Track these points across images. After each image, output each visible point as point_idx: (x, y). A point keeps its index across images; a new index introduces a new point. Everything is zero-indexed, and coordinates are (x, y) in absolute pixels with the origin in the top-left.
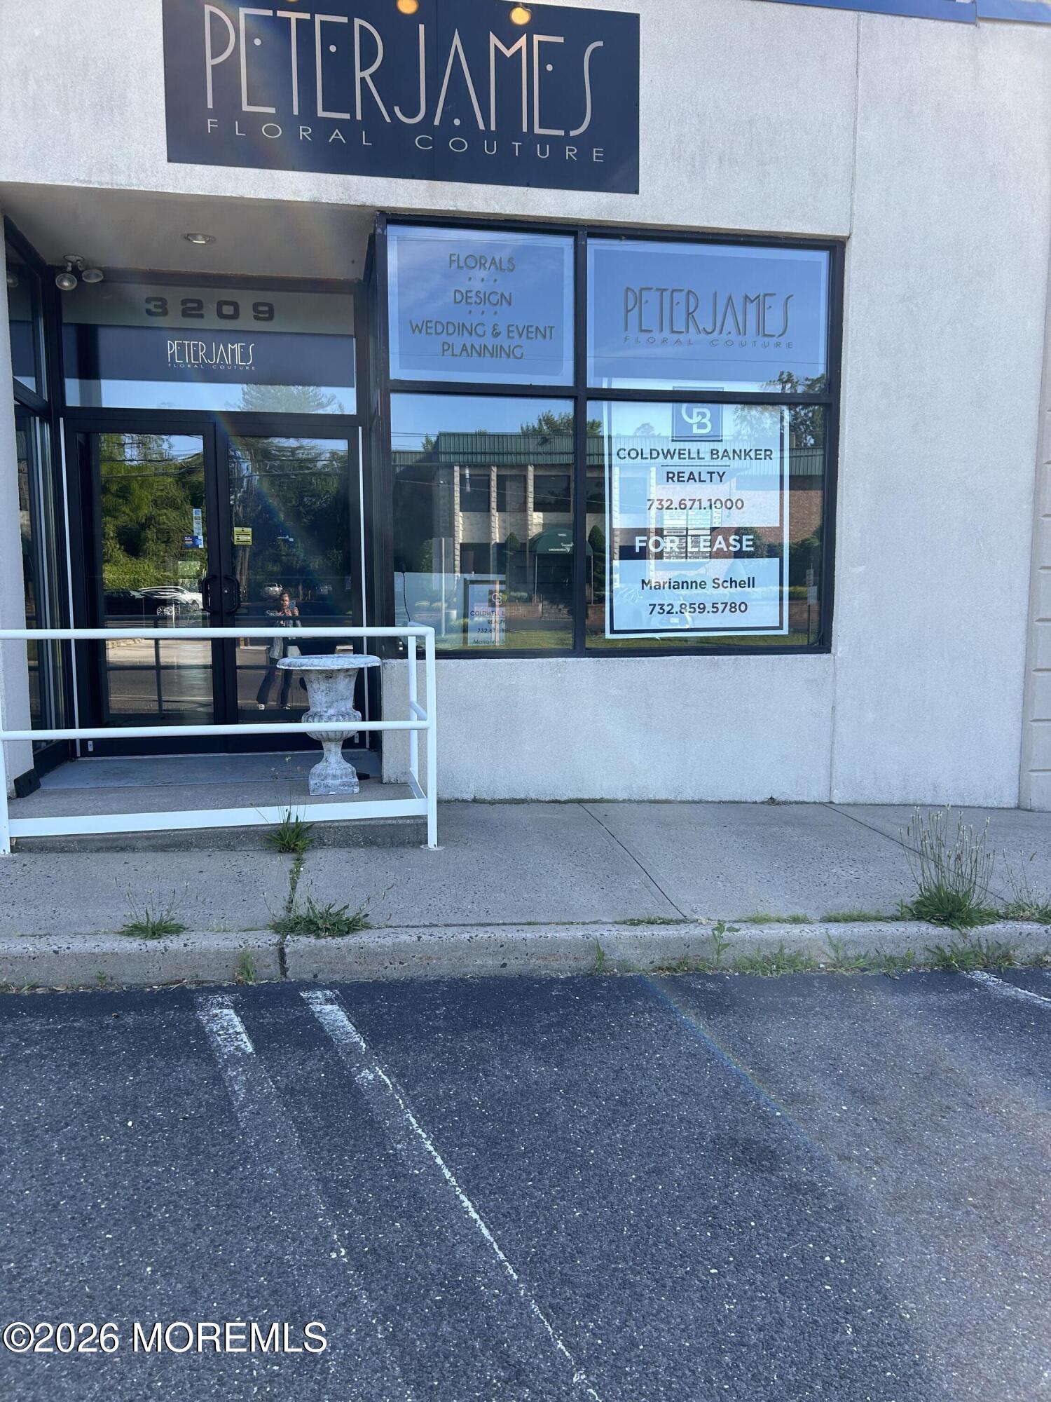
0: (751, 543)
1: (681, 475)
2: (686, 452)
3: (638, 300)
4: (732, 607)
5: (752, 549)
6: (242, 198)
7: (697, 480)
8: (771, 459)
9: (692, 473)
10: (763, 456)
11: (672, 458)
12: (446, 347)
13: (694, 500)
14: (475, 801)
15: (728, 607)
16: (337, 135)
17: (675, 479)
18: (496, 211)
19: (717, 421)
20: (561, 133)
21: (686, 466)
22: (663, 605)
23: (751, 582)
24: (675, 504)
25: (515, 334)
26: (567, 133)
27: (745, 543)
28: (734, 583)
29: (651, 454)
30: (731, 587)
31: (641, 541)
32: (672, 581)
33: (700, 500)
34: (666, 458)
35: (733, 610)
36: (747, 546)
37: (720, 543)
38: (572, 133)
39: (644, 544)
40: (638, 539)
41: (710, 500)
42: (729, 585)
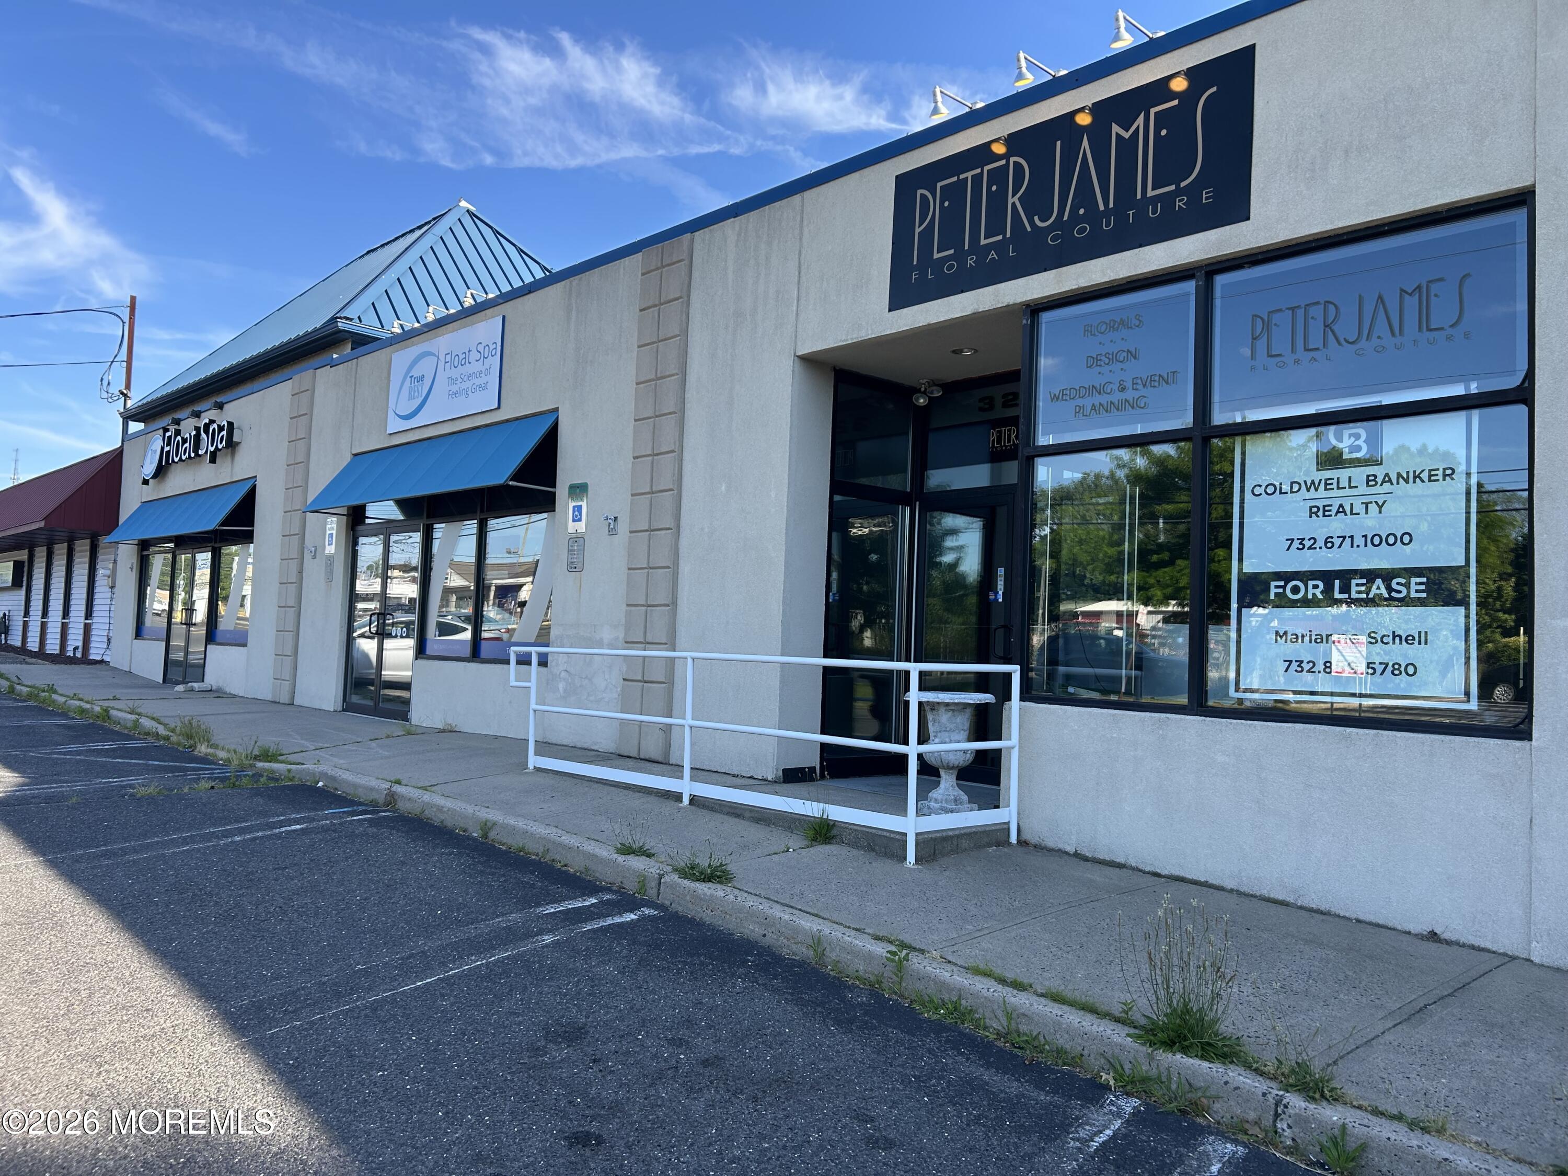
0: (1423, 587)
1: (1327, 508)
2: (1335, 482)
3: (1267, 325)
4: (1395, 669)
5: (1424, 595)
6: (929, 325)
7: (1348, 512)
8: (1453, 479)
9: (1341, 506)
10: (1440, 477)
11: (1316, 490)
12: (1079, 410)
13: (1344, 537)
14: (1076, 855)
15: (1390, 668)
16: (993, 255)
17: (1320, 513)
18: (1112, 278)
19: (1374, 441)
20: (1173, 187)
21: (1335, 497)
22: (1302, 662)
23: (1422, 638)
24: (1320, 543)
25: (1140, 387)
26: (1178, 186)
27: (1414, 587)
28: (1397, 640)
29: (1292, 487)
30: (1394, 643)
31: (1277, 587)
32: (1313, 634)
33: (1352, 537)
34: (1308, 490)
35: (1396, 672)
36: (1417, 591)
37: (1378, 588)
38: (1183, 184)
39: (1281, 590)
40: (1273, 584)
41: (1365, 536)
42: (1391, 642)
